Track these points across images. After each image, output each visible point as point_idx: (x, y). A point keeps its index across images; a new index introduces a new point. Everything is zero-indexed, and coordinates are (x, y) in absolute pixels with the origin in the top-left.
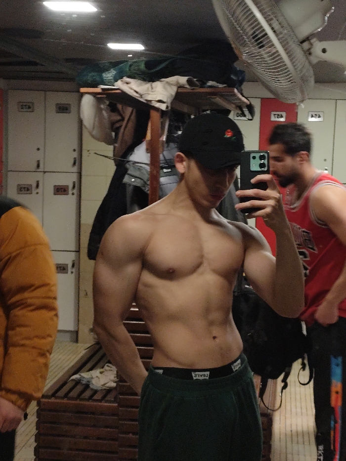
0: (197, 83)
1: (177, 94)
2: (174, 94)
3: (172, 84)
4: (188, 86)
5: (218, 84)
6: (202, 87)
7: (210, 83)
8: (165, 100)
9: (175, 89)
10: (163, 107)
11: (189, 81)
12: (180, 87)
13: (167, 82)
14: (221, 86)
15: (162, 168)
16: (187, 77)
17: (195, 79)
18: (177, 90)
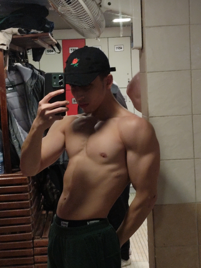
0: (24, 31)
1: (13, 39)
2: (11, 39)
3: (9, 33)
4: (19, 34)
5: (38, 31)
6: (27, 34)
7: (33, 31)
8: (5, 44)
9: (11, 36)
10: (5, 48)
11: (19, 31)
12: (14, 35)
13: (6, 32)
14: (39, 32)
15: (7, 88)
16: (18, 28)
17: (23, 29)
18: (12, 37)
